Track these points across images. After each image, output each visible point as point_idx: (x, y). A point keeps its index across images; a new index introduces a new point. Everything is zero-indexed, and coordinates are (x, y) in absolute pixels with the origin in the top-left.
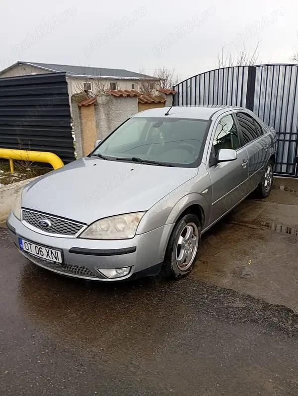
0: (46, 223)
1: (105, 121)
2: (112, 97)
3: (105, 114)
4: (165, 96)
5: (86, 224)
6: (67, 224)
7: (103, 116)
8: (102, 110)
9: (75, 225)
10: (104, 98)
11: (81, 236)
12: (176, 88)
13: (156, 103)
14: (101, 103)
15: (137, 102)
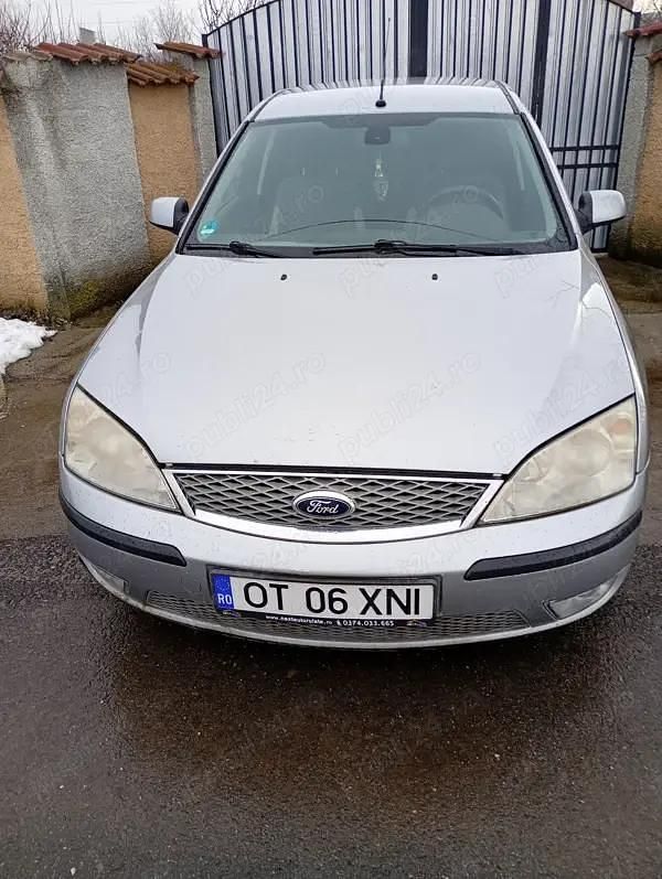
0: (334, 502)
1: (48, 143)
2: (56, 64)
3: (45, 120)
4: (188, 63)
5: (489, 476)
6: (421, 488)
7: (39, 128)
8: (32, 107)
9: (455, 485)
10: (32, 66)
11: (485, 519)
12: (210, 39)
13: (174, 84)
14: (26, 83)
15: (126, 82)
